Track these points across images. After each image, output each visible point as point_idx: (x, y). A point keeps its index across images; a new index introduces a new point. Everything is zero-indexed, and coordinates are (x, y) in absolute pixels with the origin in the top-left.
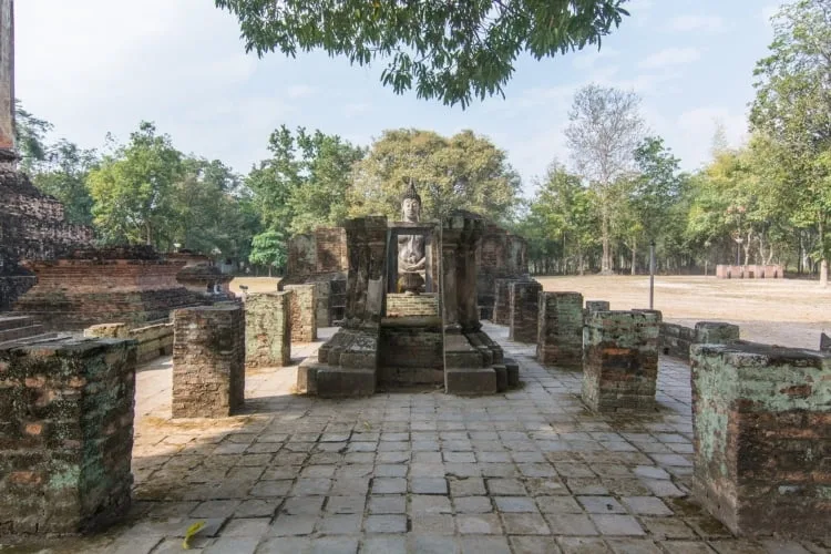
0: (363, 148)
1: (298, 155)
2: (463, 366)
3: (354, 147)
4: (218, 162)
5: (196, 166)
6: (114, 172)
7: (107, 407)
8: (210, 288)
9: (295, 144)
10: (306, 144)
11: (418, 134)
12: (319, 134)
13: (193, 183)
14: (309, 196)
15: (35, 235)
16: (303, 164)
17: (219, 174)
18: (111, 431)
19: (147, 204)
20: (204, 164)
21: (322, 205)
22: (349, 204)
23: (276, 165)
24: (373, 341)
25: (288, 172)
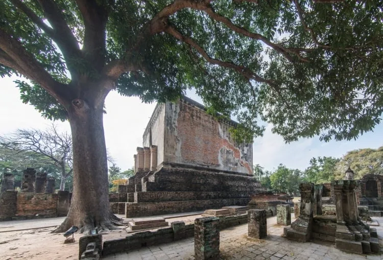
0: (339, 159)
1: (318, 164)
2: (344, 239)
3: (337, 159)
4: (297, 169)
5: (292, 171)
6: (275, 175)
7: (212, 234)
8: (287, 201)
9: (317, 161)
10: (321, 161)
11: (361, 150)
12: (324, 157)
13: (291, 175)
14: (322, 175)
15: (255, 190)
16: (320, 166)
17: (297, 172)
18: (214, 240)
19: (281, 181)
20: (293, 170)
21: (326, 176)
22: (335, 175)
23: (312, 168)
24: (307, 223)
25: (316, 169)
